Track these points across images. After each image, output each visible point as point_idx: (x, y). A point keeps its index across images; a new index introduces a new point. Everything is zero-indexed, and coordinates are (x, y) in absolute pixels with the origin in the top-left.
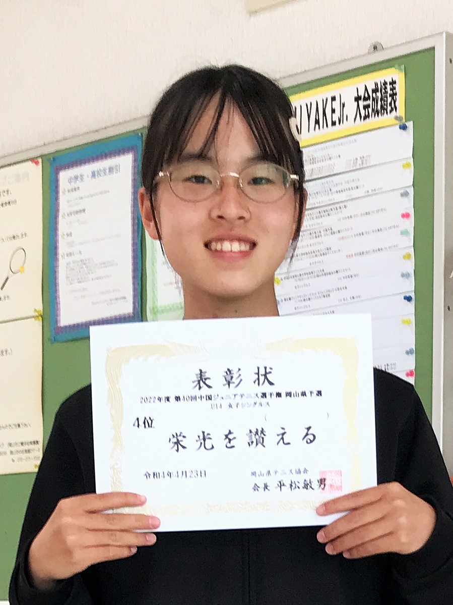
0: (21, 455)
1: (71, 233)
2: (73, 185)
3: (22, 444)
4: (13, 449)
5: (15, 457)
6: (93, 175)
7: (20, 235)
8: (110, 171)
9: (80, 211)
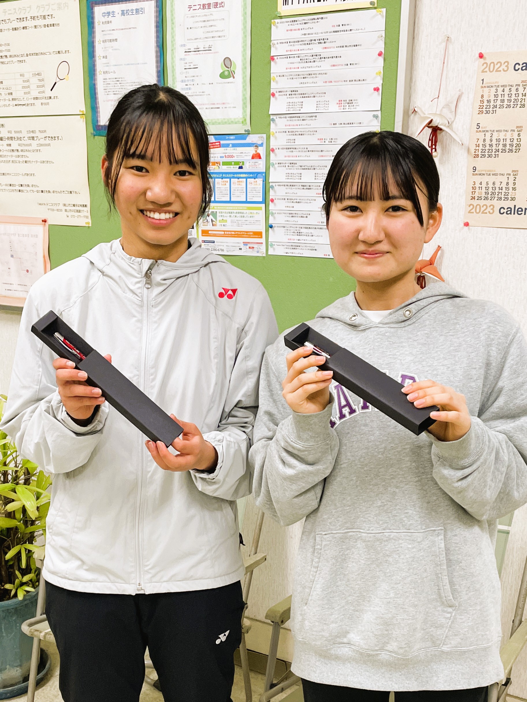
0: (73, 213)
1: (106, 56)
2: (106, 19)
3: (74, 205)
4: (68, 208)
5: (70, 214)
6: (123, 13)
7: (64, 52)
8: (136, 12)
9: (113, 40)
